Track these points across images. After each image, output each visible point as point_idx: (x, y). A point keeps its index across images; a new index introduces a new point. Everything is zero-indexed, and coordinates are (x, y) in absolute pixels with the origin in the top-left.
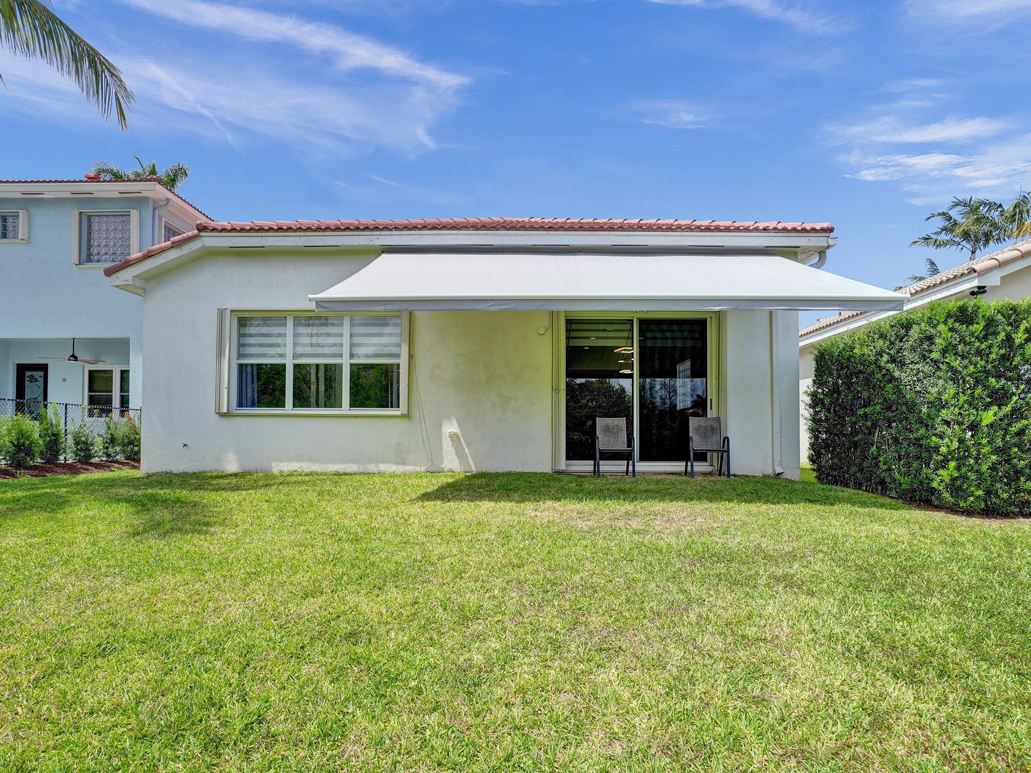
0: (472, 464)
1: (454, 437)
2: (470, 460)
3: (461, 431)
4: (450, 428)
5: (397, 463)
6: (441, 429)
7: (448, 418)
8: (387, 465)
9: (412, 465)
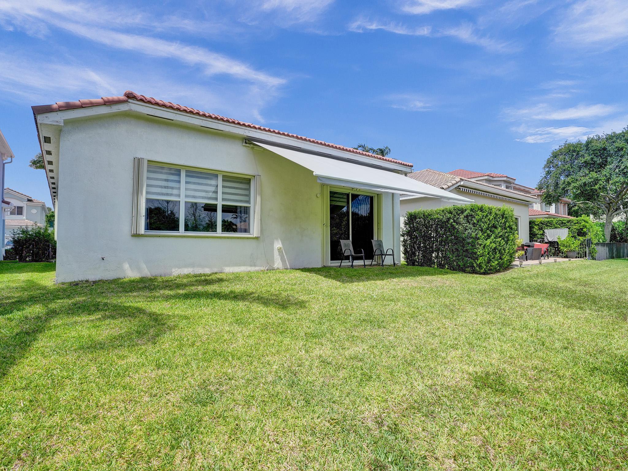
0: (288, 264)
1: (279, 250)
2: (287, 262)
3: (283, 246)
4: (278, 245)
5: (251, 266)
6: (273, 245)
7: (277, 239)
8: (246, 267)
9: (259, 266)
